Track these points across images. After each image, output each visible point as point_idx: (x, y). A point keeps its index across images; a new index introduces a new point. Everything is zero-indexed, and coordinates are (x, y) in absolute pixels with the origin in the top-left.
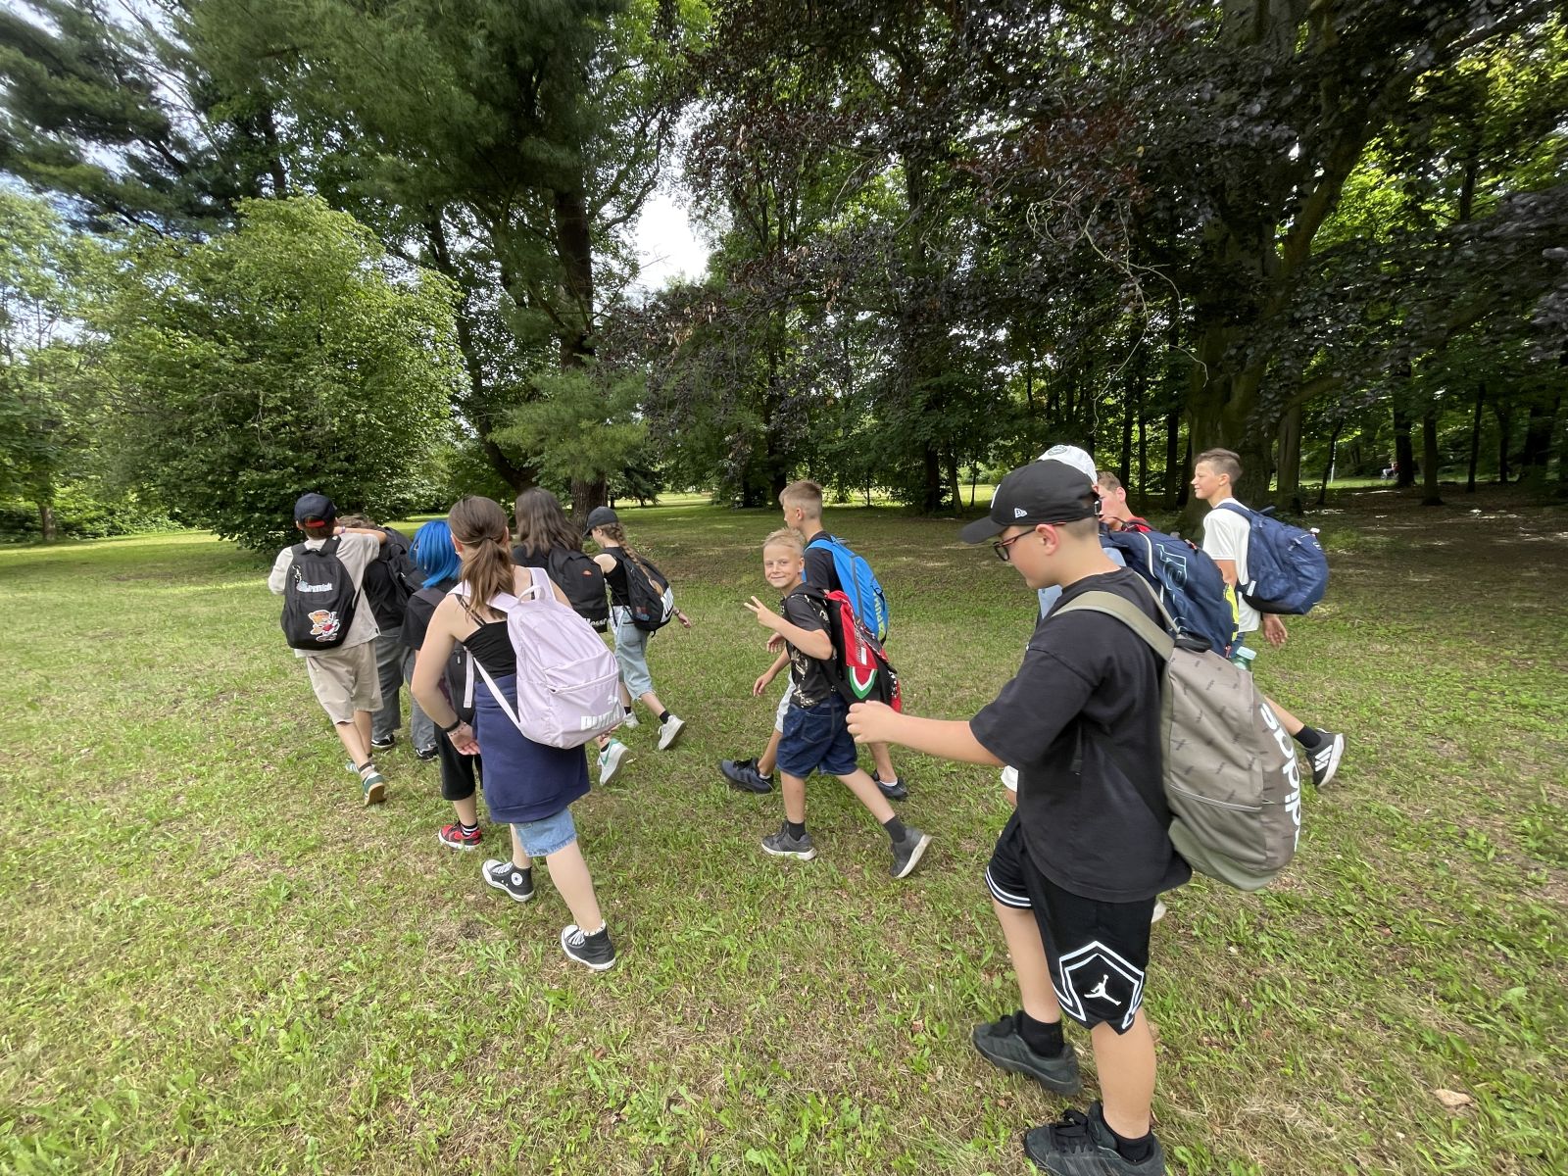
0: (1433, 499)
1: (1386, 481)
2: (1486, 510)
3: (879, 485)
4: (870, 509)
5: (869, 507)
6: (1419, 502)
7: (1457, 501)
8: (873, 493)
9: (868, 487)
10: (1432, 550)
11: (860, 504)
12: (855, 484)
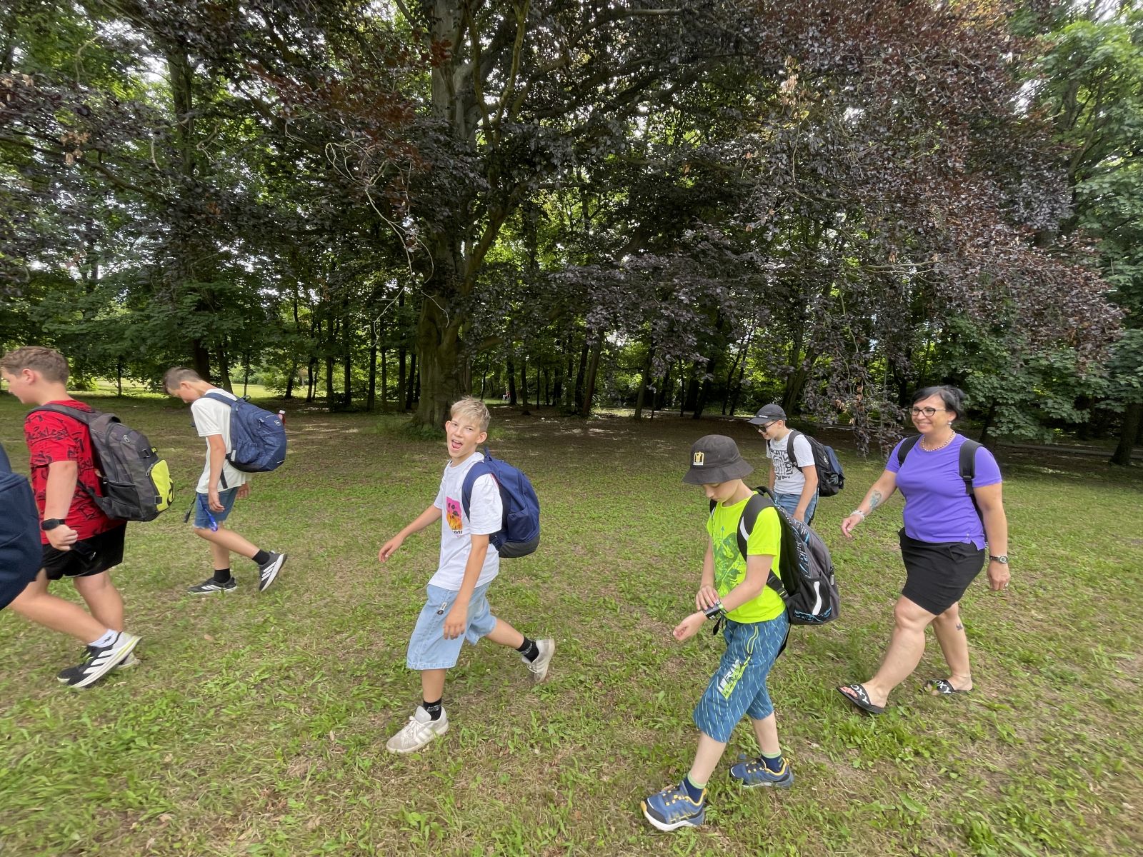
0: (526, 412)
1: (505, 401)
2: (547, 418)
3: (134, 376)
4: (120, 399)
5: (120, 397)
6: (520, 413)
7: (534, 413)
8: (125, 383)
9: (119, 376)
10: (533, 438)
11: (109, 394)
12: (102, 371)
